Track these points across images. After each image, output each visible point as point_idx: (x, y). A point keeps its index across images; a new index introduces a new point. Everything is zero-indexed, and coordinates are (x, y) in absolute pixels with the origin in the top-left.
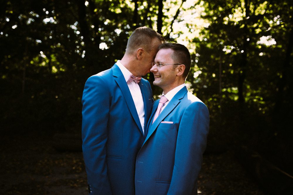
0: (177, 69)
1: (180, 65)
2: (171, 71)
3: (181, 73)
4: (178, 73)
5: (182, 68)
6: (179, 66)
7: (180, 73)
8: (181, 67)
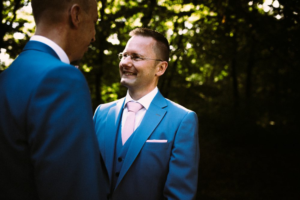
0: (158, 67)
1: (162, 61)
2: (151, 68)
3: (162, 73)
4: (159, 72)
5: (164, 66)
6: (161, 63)
7: (160, 72)
8: (163, 64)
